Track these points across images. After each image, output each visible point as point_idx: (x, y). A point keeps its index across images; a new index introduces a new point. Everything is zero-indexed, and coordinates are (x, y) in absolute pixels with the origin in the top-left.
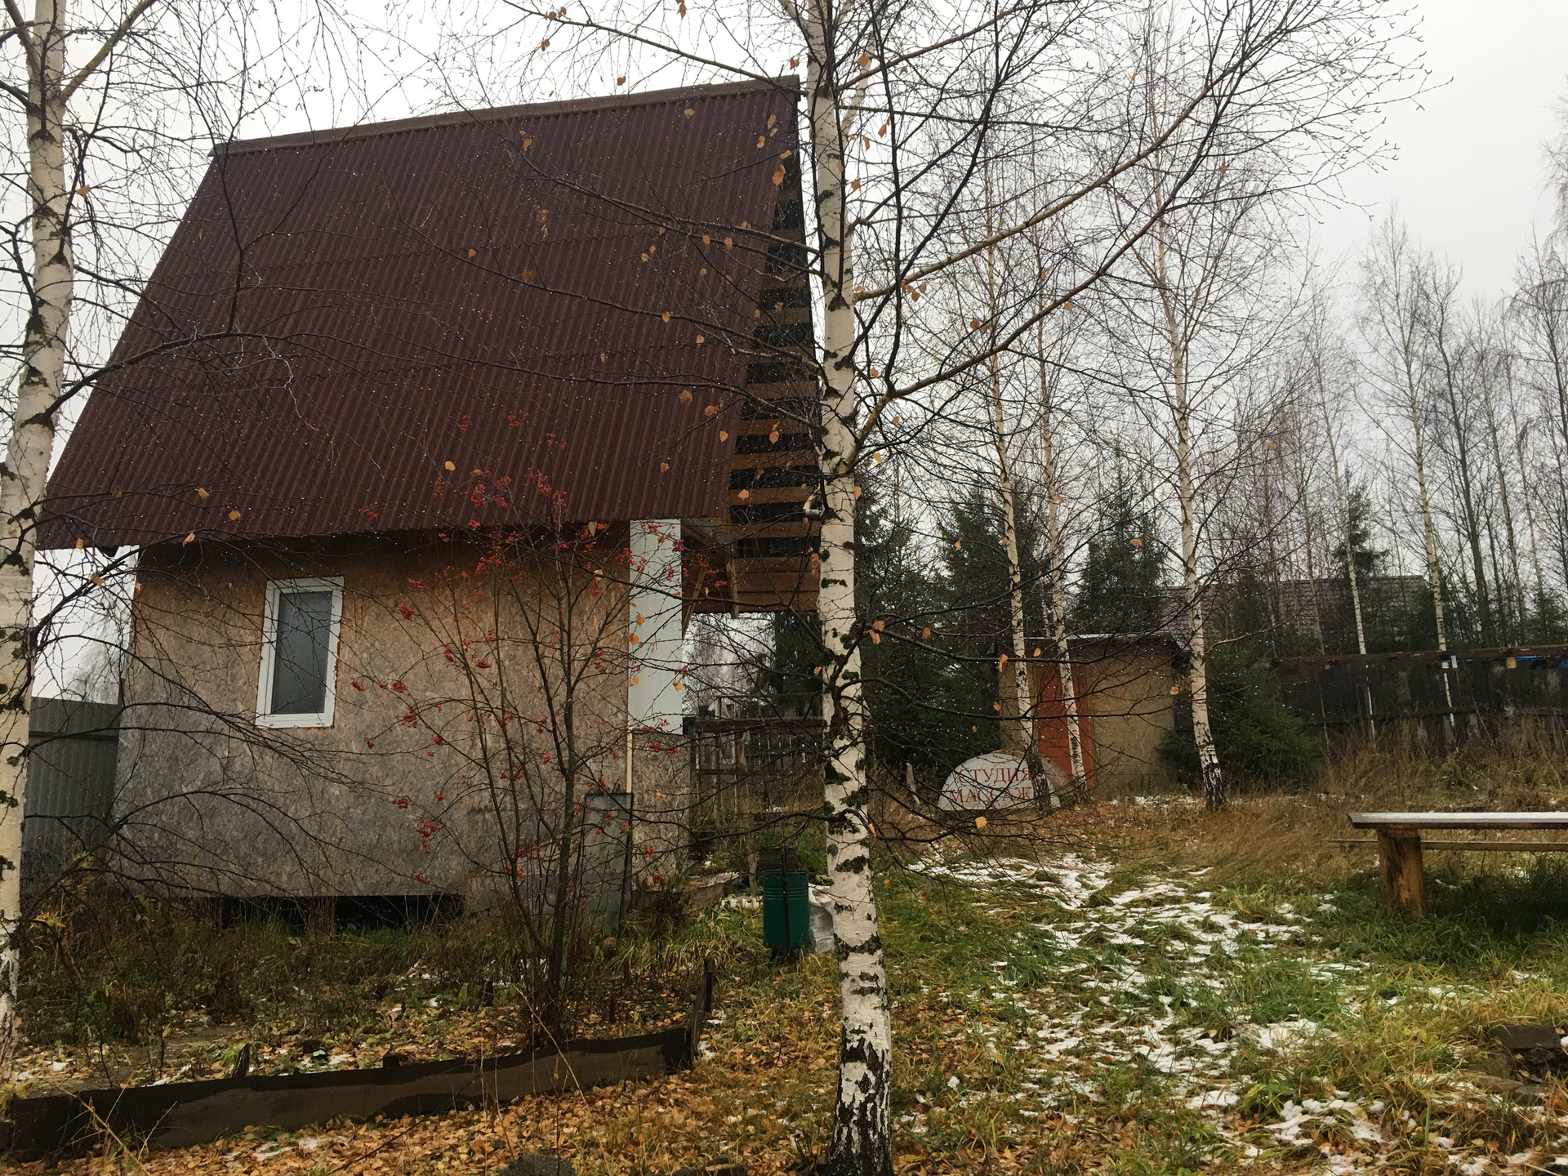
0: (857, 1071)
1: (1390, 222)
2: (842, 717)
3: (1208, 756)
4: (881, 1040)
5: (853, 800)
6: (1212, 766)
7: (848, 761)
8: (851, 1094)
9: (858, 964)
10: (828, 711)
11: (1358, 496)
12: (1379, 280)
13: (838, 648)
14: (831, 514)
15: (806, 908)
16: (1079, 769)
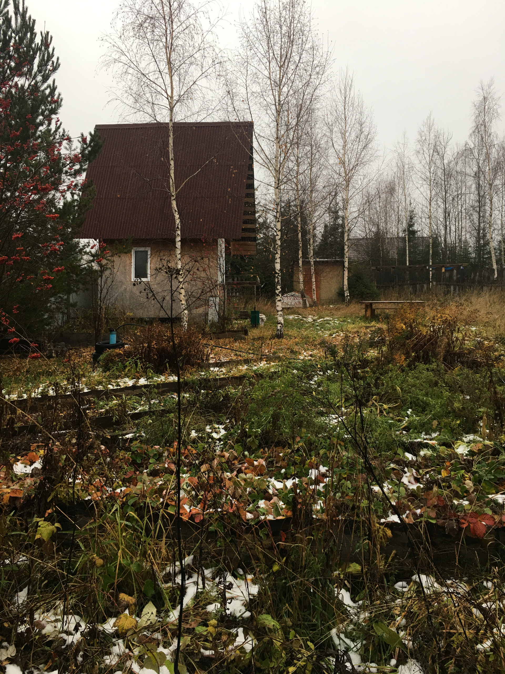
0: (280, 325)
1: (429, 118)
2: (278, 281)
3: (347, 294)
4: (282, 322)
5: (279, 292)
6: (347, 296)
7: (279, 287)
8: (279, 328)
9: (280, 313)
10: (276, 280)
11: (413, 211)
12: (424, 138)
13: (278, 272)
14: (277, 253)
15: (259, 318)
16: (315, 297)
